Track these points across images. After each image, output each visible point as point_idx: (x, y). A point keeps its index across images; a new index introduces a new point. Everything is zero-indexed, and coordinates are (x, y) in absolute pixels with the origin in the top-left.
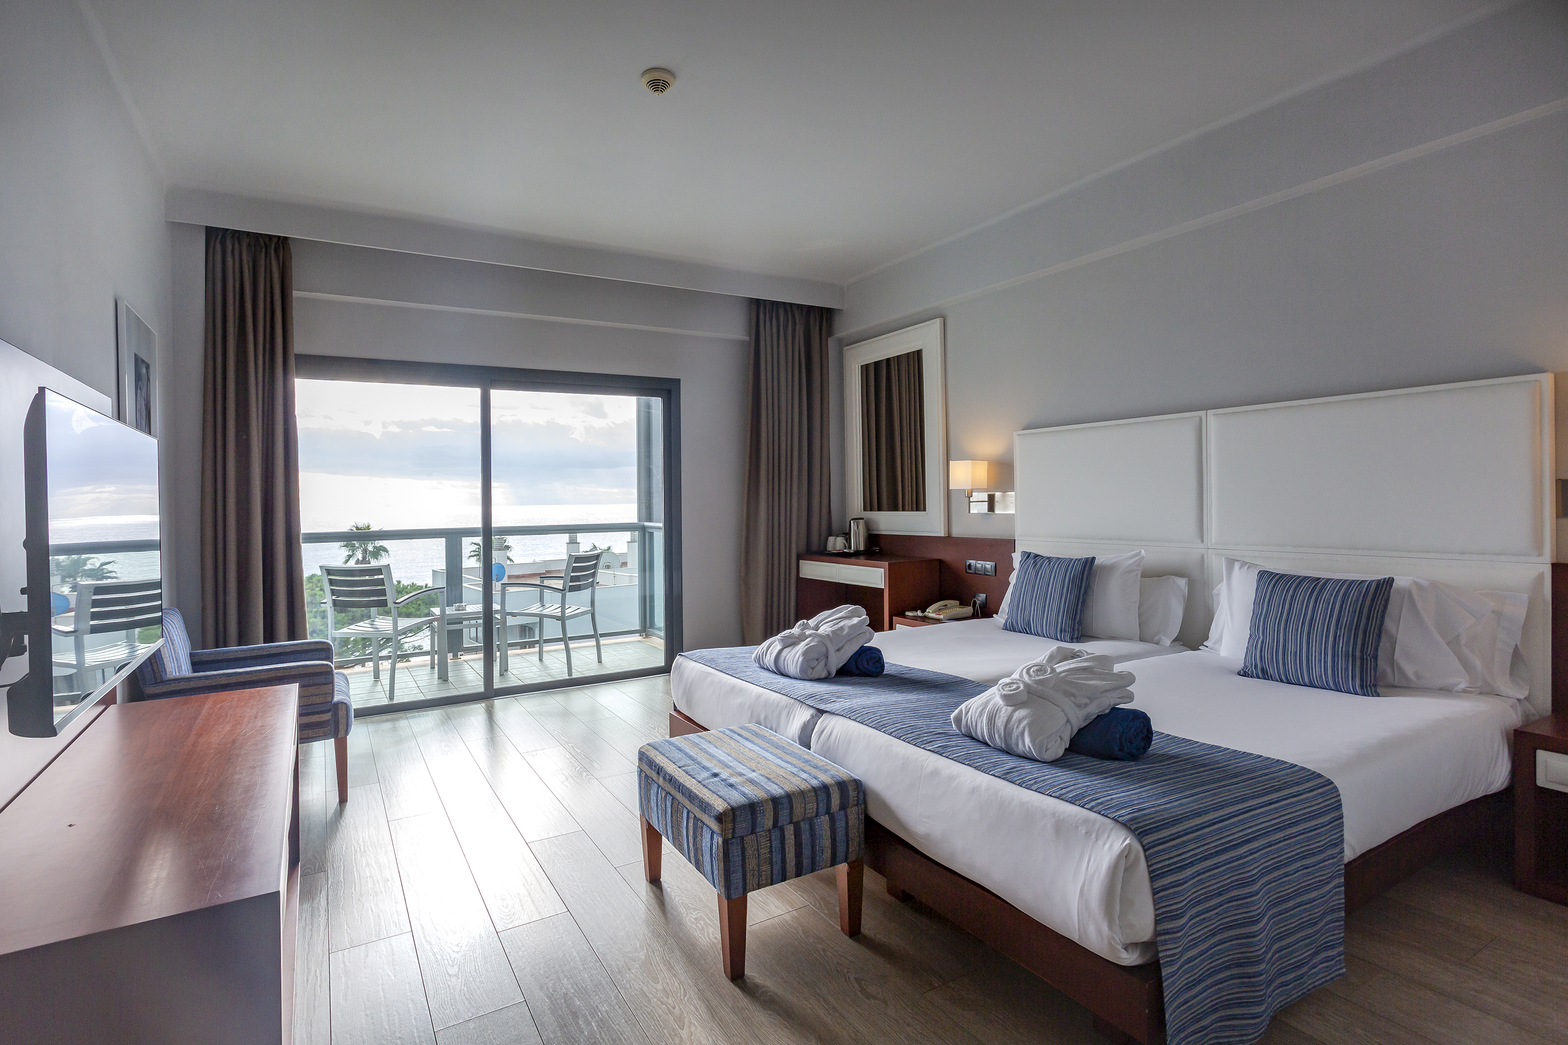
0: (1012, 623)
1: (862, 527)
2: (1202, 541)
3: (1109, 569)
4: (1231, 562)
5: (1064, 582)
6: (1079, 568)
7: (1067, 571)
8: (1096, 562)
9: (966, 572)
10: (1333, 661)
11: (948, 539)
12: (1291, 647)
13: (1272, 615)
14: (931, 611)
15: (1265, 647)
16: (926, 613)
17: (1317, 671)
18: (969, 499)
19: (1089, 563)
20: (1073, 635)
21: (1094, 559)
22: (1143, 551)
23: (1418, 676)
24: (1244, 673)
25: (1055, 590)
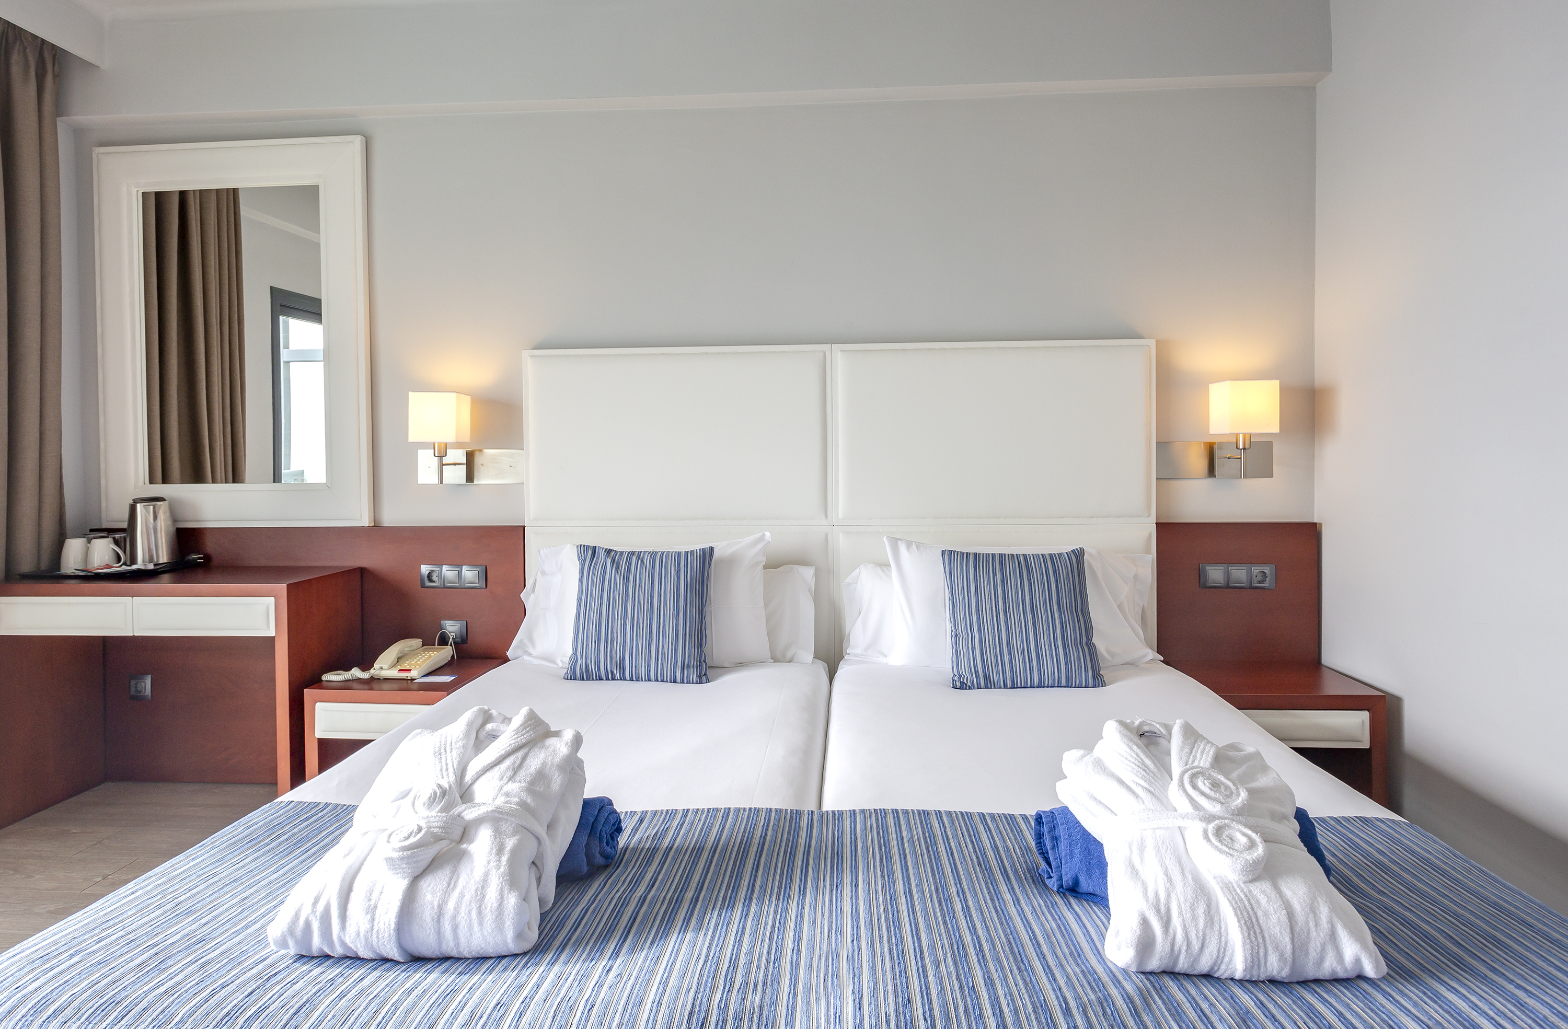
0: (587, 666)
1: (163, 516)
2: (826, 516)
3: (731, 562)
4: (894, 542)
5: (678, 590)
6: (696, 564)
7: (679, 571)
8: (716, 554)
9: (423, 586)
10: (1065, 654)
11: (376, 531)
12: (1017, 643)
13: (986, 605)
14: (385, 666)
15: (986, 647)
16: (373, 672)
17: (1049, 667)
18: (441, 460)
19: (707, 555)
20: (701, 671)
21: (712, 549)
22: (768, 534)
23: (1112, 654)
24: (961, 685)
25: (665, 604)
